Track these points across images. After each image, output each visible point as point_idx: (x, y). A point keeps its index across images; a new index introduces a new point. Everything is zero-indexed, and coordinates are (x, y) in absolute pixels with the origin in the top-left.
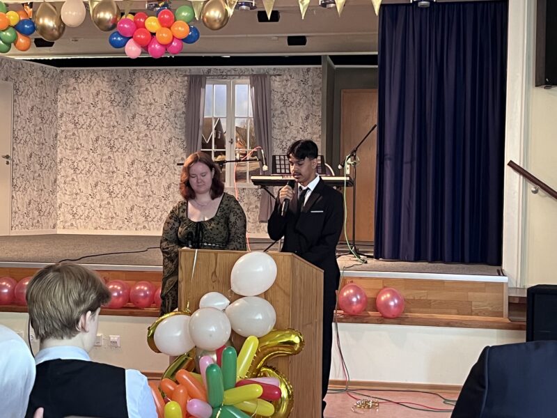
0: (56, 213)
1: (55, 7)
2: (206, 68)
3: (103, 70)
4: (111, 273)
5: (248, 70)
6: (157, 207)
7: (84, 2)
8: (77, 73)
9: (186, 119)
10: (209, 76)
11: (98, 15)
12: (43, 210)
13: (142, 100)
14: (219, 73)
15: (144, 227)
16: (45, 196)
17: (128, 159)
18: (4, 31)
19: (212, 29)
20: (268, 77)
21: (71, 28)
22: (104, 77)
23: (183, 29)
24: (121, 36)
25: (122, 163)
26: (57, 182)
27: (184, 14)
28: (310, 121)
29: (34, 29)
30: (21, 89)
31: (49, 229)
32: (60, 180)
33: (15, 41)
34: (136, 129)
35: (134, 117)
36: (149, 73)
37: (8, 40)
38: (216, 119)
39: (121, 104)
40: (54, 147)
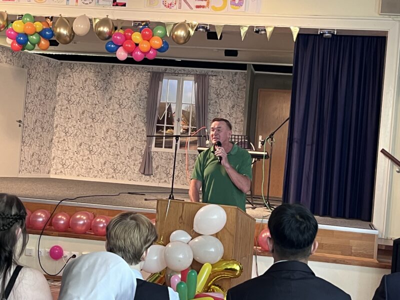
0: (51, 163)
1: (69, 22)
2: (163, 67)
3: (91, 64)
4: (98, 210)
5: (193, 70)
6: (123, 163)
7: (89, 19)
8: (72, 65)
9: (148, 103)
10: (165, 73)
11: (99, 29)
12: (42, 160)
13: (118, 87)
14: (173, 72)
15: (113, 177)
16: (44, 150)
17: (104, 128)
18: (32, 35)
19: (178, 43)
20: (207, 76)
21: (79, 36)
22: (91, 69)
23: (158, 42)
24: (114, 44)
25: (100, 130)
26: (53, 141)
27: (159, 32)
28: (235, 109)
29: (53, 35)
30: (33, 74)
31: (45, 174)
32: (55, 140)
33: (39, 43)
34: (111, 107)
35: (110, 99)
36: (123, 69)
37: (33, 42)
38: (168, 103)
39: (102, 89)
40: (53, 116)
